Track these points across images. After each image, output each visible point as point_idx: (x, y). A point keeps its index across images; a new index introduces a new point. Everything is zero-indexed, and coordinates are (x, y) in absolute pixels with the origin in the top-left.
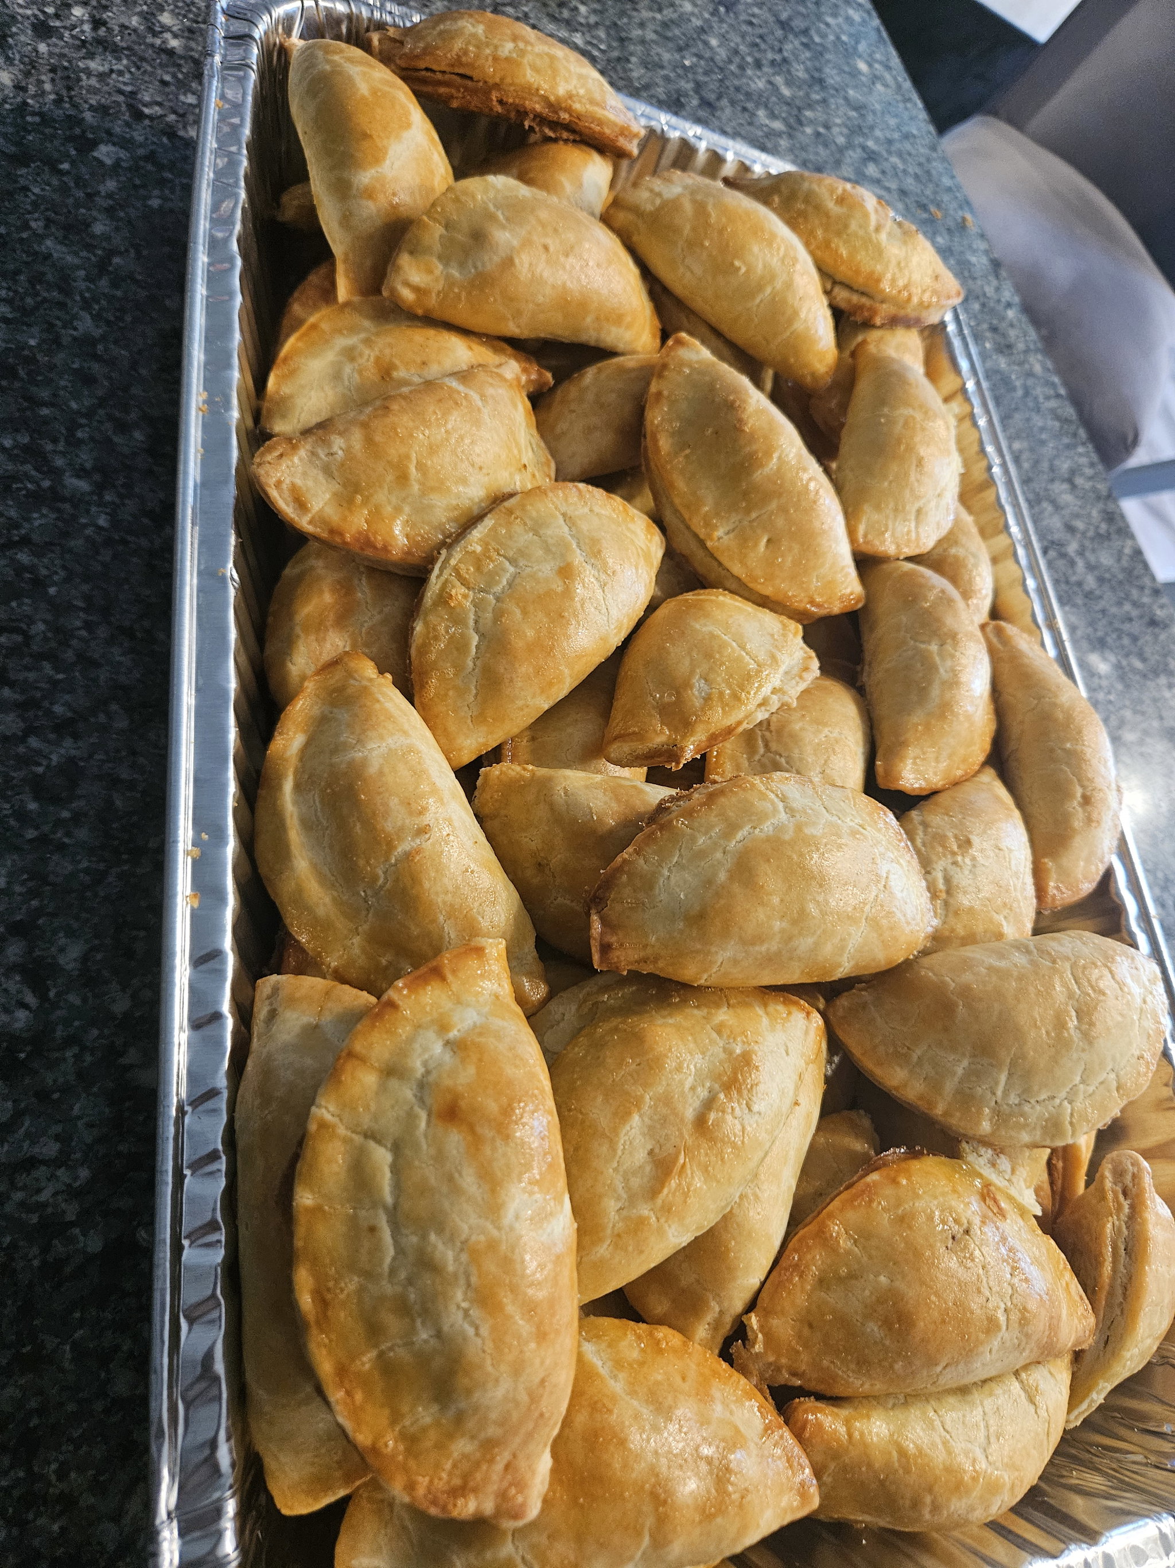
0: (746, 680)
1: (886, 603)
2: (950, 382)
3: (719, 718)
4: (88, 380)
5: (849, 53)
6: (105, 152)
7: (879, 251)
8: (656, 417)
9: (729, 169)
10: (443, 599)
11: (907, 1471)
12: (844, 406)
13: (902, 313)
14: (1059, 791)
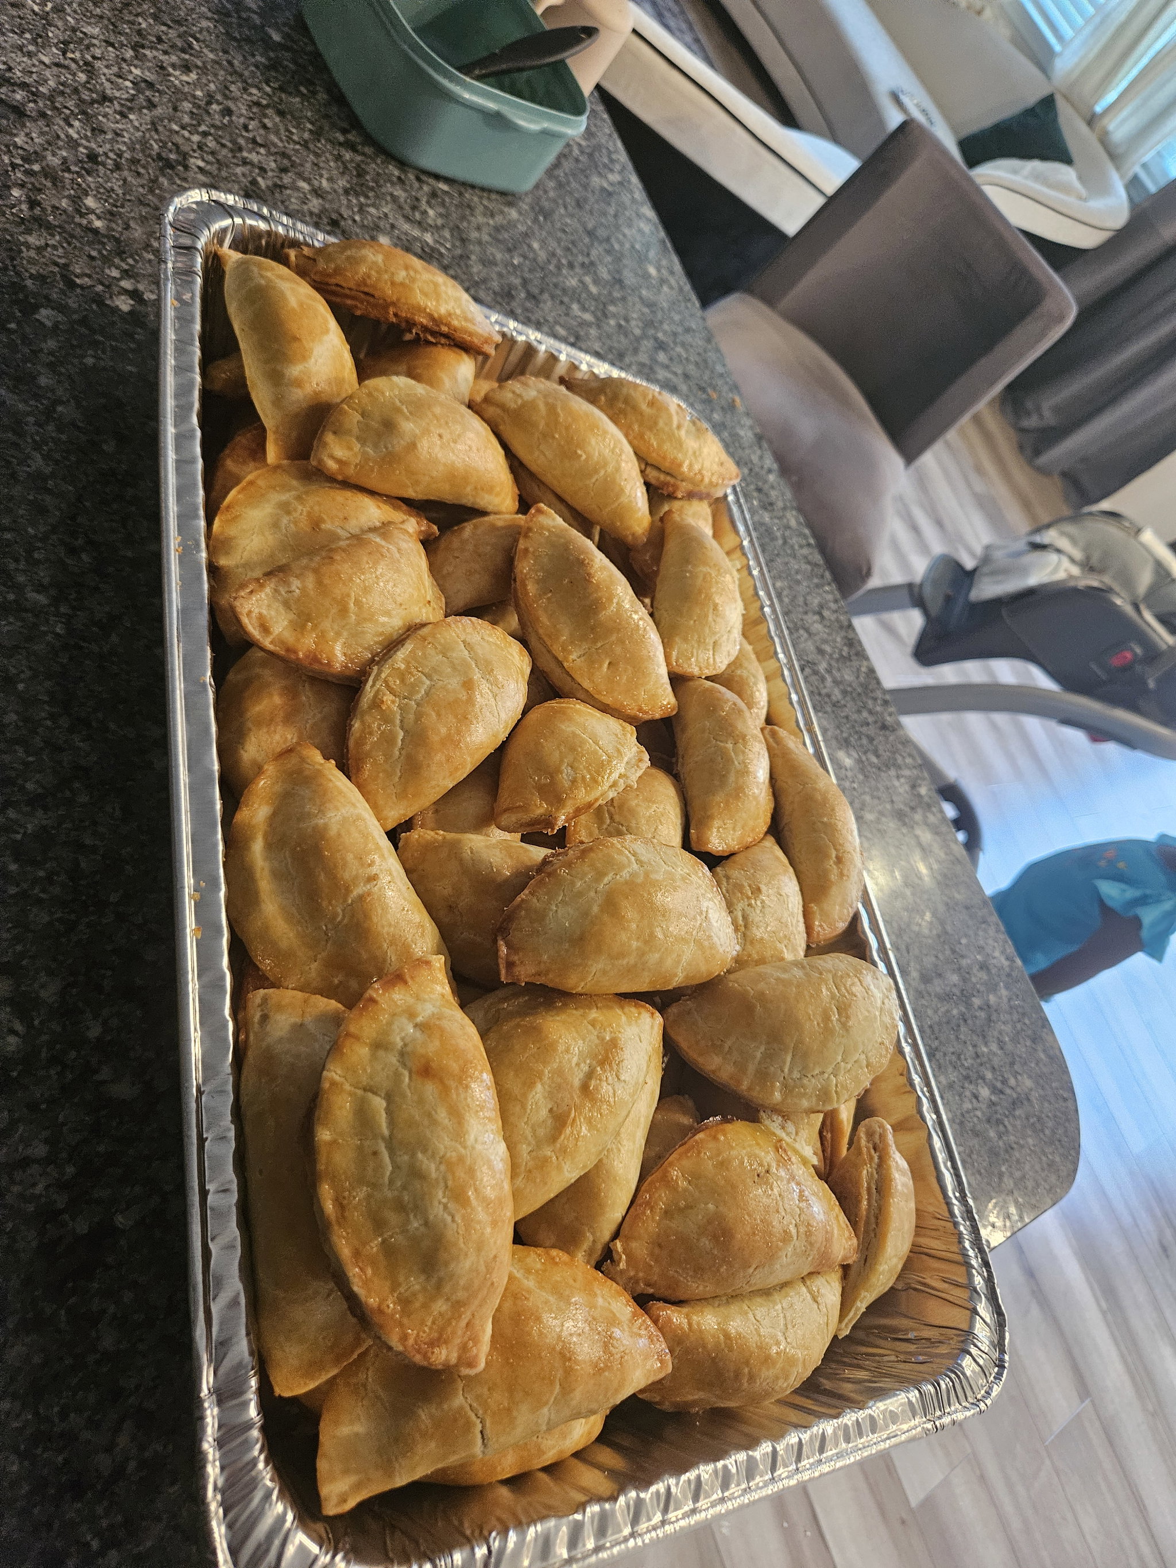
0: (600, 768)
1: (693, 711)
2: (731, 541)
3: (582, 796)
4: (41, 510)
5: (642, 259)
6: (45, 315)
7: (680, 444)
8: (524, 567)
9: (560, 370)
10: (377, 704)
11: (731, 1350)
12: (657, 559)
13: (697, 489)
14: (819, 853)
